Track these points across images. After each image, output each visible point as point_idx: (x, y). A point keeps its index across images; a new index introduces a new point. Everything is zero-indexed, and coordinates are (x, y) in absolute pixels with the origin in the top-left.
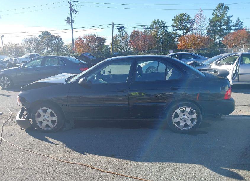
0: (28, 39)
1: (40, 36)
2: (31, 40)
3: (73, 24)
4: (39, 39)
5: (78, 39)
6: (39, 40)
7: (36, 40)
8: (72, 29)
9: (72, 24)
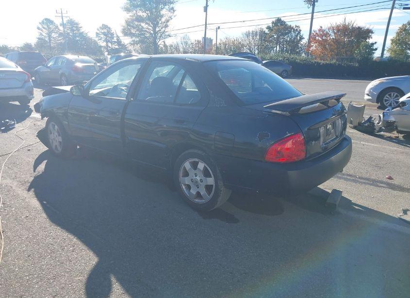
0: (251, 32)
1: (268, 28)
2: (254, 34)
3: (316, 3)
4: (267, 31)
5: (318, 32)
6: (266, 34)
7: (262, 33)
8: (313, 13)
9: (314, 5)
